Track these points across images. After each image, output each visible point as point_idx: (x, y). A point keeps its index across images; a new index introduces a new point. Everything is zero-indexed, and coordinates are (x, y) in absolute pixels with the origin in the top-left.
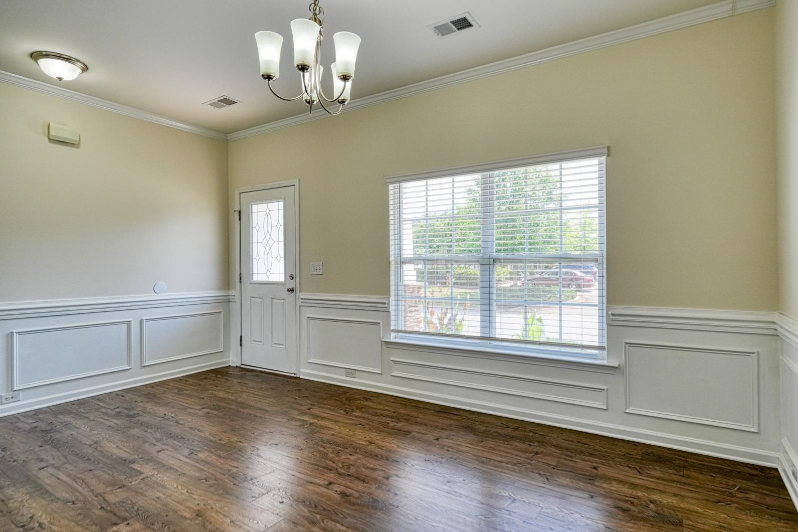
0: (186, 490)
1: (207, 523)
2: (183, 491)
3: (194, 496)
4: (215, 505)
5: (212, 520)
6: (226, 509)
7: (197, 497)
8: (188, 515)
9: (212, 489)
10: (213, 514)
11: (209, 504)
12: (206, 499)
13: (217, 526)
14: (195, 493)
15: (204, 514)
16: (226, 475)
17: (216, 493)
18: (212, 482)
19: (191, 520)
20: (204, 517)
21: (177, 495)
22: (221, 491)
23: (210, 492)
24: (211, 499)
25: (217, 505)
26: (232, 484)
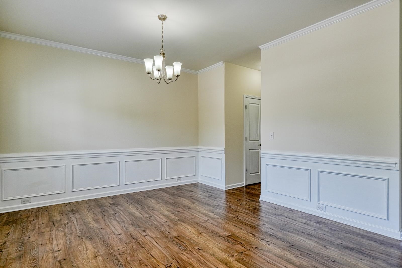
0: (208, 245)
1: (197, 230)
2: (209, 245)
3: (203, 241)
4: (194, 236)
5: (195, 231)
6: (190, 234)
7: (202, 241)
8: (204, 234)
9: (195, 243)
10: (195, 233)
11: (197, 237)
12: (198, 239)
13: (193, 229)
14: (203, 243)
15: (198, 234)
16: (189, 250)
17: (194, 241)
18: (196, 247)
19: (202, 232)
20: (198, 233)
21: (211, 243)
22: (192, 242)
23: (196, 242)
24: (196, 239)
25: (193, 236)
26: (187, 244)
